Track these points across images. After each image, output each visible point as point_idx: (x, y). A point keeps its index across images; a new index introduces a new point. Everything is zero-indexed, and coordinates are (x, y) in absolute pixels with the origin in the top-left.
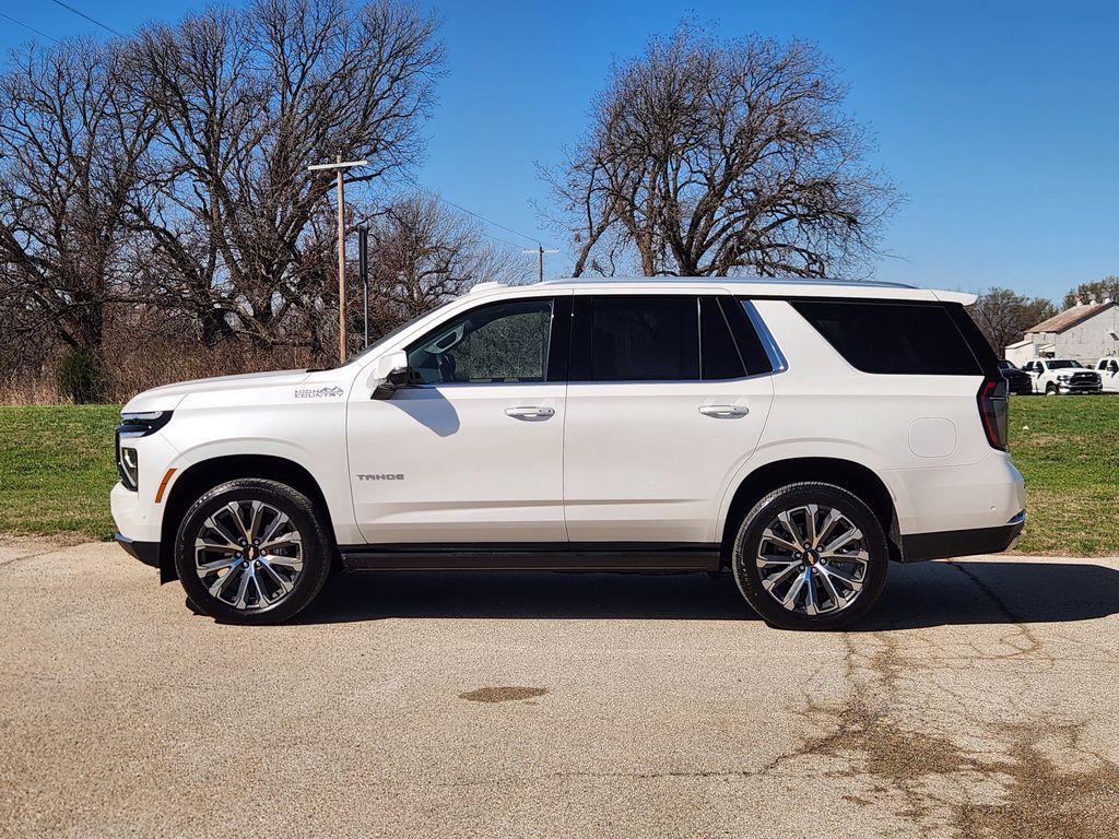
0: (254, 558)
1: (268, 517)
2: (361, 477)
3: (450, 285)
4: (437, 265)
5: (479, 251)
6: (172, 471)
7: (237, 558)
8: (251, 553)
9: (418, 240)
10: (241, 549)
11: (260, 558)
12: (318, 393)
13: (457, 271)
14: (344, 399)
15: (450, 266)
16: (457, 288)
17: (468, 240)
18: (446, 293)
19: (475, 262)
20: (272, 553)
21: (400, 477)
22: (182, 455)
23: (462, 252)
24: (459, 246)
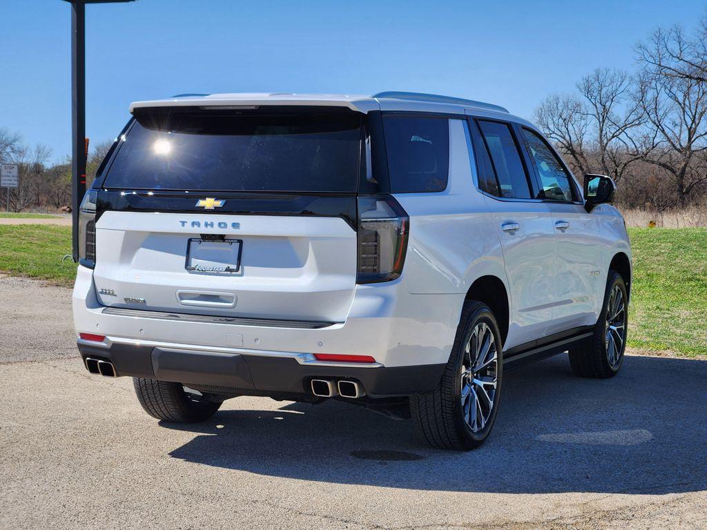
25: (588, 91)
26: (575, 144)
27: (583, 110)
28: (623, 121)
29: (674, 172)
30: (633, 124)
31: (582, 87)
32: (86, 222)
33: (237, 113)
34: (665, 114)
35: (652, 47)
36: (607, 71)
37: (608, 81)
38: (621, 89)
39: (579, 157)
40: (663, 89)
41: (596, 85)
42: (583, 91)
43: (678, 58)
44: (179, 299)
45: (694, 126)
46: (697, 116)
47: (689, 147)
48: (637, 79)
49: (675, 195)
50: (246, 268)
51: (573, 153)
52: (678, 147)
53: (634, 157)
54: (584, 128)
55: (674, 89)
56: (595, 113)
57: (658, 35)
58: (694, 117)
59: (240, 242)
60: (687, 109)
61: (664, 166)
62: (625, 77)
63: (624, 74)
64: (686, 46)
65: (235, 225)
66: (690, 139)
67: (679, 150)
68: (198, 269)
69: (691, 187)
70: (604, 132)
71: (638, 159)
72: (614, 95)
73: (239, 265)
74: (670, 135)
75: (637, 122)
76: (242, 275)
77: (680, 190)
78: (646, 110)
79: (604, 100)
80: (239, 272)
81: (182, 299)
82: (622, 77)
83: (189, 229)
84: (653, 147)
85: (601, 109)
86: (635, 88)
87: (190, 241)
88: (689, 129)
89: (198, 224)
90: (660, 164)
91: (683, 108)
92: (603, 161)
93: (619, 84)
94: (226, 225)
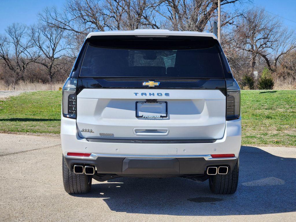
3: (269, 44)
4: (264, 36)
5: (281, 30)
9: (256, 26)
13: (272, 38)
15: (269, 36)
16: (271, 45)
17: (276, 25)
18: (267, 47)
19: (279, 35)
23: (274, 30)
24: (273, 28)
25: (10, 32)
26: (5, 55)
27: (8, 40)
28: (26, 46)
29: (47, 67)
30: (30, 46)
31: (7, 31)
32: (68, 95)
33: (150, 39)
34: (43, 43)
35: (44, 15)
36: (18, 24)
37: (19, 28)
38: (24, 32)
39: (7, 61)
40: (41, 32)
41: (14, 30)
42: (8, 32)
43: (56, 20)
44: (135, 133)
45: (54, 48)
46: (56, 44)
47: (53, 57)
48: (31, 28)
49: (49, 77)
50: (171, 116)
51: (5, 59)
52: (48, 56)
53: (31, 61)
54: (9, 48)
55: (46, 33)
56: (13, 42)
57: (46, 10)
58: (55, 44)
59: (166, 103)
60: (51, 41)
61: (43, 64)
62: (26, 27)
63: (25, 26)
64: (58, 14)
65: (167, 94)
66: (53, 53)
67: (49, 58)
68: (144, 117)
69: (54, 73)
70: (17, 50)
71: (32, 61)
72: (21, 34)
73: (167, 114)
74: (45, 52)
75: (32, 46)
76: (169, 119)
77: (50, 74)
78: (35, 41)
79: (17, 36)
80: (167, 118)
81: (136, 133)
82: (24, 27)
83: (139, 97)
84: (39, 56)
85: (16, 41)
86: (30, 32)
87: (137, 103)
88: (53, 49)
89: (146, 94)
90: (42, 64)
91: (50, 41)
92: (18, 62)
93: (23, 30)
94: (161, 94)
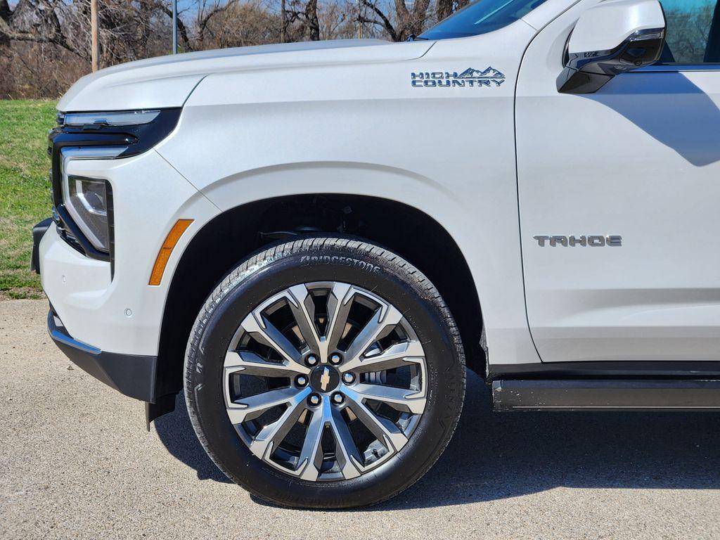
0: (330, 387)
1: (360, 315)
2: (541, 240)
6: (181, 225)
7: (300, 387)
8: (325, 379)
10: (307, 371)
11: (341, 387)
12: (456, 79)
14: (506, 89)
20: (363, 380)
21: (615, 241)
22: (200, 193)
